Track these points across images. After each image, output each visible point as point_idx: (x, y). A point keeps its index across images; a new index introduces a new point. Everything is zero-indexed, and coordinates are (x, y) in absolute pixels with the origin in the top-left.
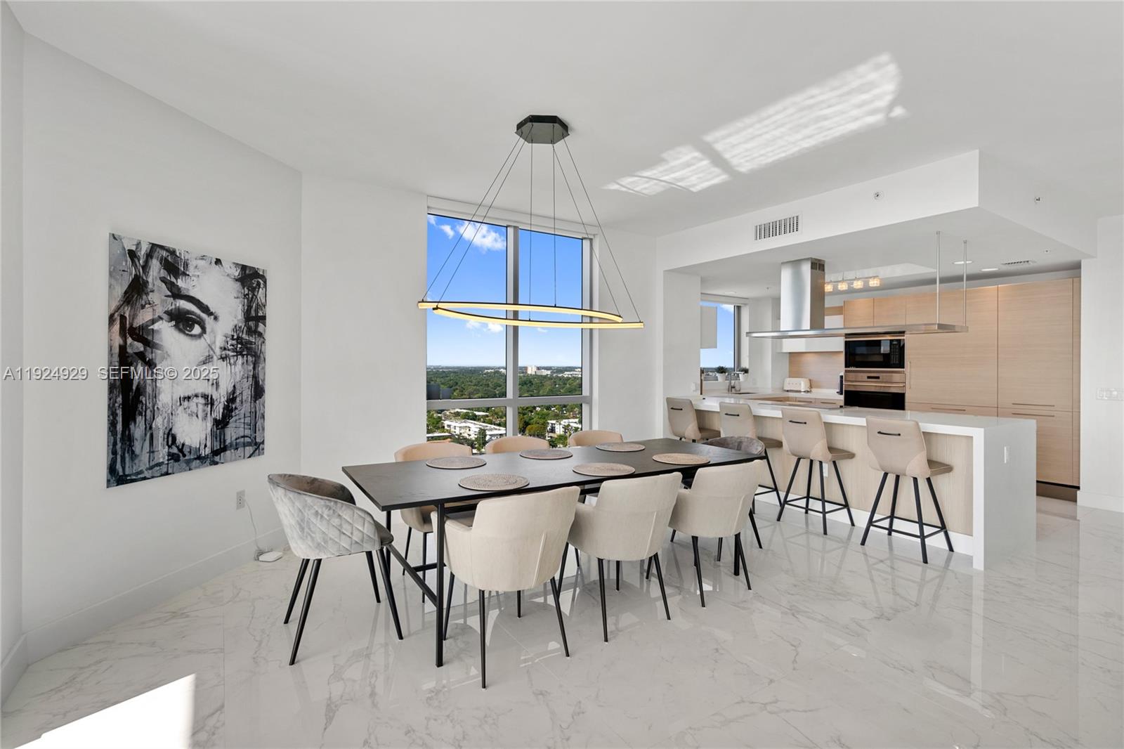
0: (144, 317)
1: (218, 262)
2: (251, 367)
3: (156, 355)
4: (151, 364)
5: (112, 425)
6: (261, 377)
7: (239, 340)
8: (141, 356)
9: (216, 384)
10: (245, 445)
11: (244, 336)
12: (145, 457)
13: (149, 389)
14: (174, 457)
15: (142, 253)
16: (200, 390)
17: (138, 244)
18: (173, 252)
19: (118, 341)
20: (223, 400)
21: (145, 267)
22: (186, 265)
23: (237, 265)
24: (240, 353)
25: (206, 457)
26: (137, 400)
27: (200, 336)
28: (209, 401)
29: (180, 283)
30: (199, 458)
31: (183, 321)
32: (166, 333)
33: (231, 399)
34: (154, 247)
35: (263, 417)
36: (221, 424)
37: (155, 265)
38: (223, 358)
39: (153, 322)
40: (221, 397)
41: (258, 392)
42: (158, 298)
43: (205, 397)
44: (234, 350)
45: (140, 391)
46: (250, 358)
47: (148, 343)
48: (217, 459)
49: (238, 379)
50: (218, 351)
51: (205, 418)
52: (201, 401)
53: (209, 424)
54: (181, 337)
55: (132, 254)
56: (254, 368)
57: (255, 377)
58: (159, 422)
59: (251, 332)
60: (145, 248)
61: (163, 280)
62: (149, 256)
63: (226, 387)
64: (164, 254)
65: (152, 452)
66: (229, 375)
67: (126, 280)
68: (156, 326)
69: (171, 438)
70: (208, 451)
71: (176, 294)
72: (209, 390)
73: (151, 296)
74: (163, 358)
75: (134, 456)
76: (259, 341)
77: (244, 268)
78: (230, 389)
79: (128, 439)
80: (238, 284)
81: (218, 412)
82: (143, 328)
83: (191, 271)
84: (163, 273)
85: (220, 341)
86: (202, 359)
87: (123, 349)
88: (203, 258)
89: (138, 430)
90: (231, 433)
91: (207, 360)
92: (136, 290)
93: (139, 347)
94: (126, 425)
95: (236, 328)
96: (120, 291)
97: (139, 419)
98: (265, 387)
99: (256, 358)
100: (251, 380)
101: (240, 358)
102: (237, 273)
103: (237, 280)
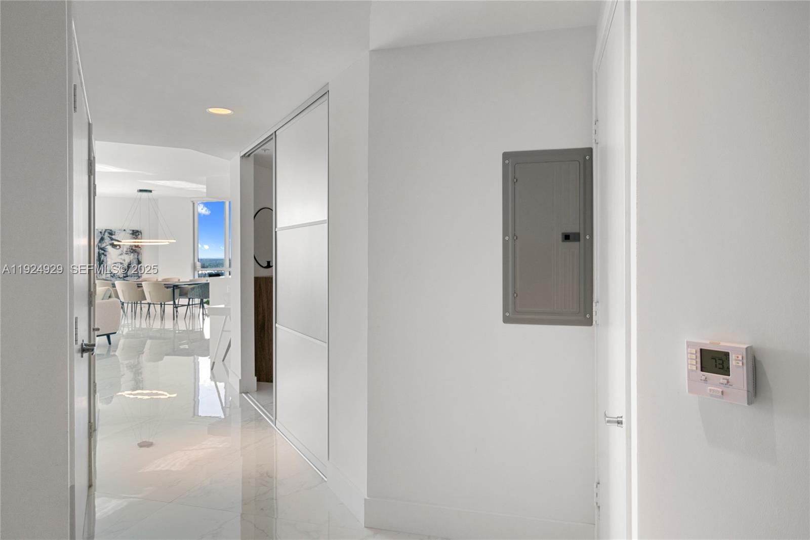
0: (103, 245)
1: (124, 230)
2: (136, 256)
3: (107, 253)
4: (105, 255)
6: (140, 258)
7: (132, 249)
8: (103, 254)
9: (124, 260)
10: (134, 276)
11: (134, 249)
13: (105, 261)
15: (103, 232)
16: (119, 261)
17: (102, 230)
18: (111, 230)
20: (127, 264)
21: (104, 235)
22: (115, 232)
23: (131, 230)
24: (132, 252)
25: (121, 278)
26: (102, 263)
27: (119, 249)
29: (113, 237)
30: (119, 277)
31: (113, 246)
32: (109, 248)
33: (129, 264)
34: (106, 230)
37: (107, 234)
38: (126, 254)
39: (106, 246)
41: (139, 262)
42: (107, 241)
43: (121, 263)
44: (130, 252)
45: (103, 261)
46: (136, 254)
47: (104, 251)
48: (125, 278)
49: (131, 259)
50: (125, 252)
52: (119, 264)
54: (113, 249)
55: (101, 232)
56: (138, 256)
57: (138, 259)
59: (136, 247)
60: (104, 230)
61: (109, 237)
62: (105, 232)
63: (127, 261)
64: (109, 231)
66: (128, 258)
67: (100, 238)
68: (107, 247)
70: (122, 276)
71: (112, 239)
72: (122, 261)
74: (109, 254)
76: (139, 249)
77: (133, 231)
78: (129, 261)
80: (131, 235)
82: (103, 248)
83: (116, 234)
84: (109, 235)
85: (125, 250)
86: (119, 254)
87: (99, 252)
88: (120, 230)
91: (121, 254)
92: (102, 240)
93: (103, 252)
95: (131, 247)
96: (98, 240)
98: (142, 262)
99: (138, 254)
100: (136, 259)
101: (132, 254)
102: (131, 232)
103: (131, 234)
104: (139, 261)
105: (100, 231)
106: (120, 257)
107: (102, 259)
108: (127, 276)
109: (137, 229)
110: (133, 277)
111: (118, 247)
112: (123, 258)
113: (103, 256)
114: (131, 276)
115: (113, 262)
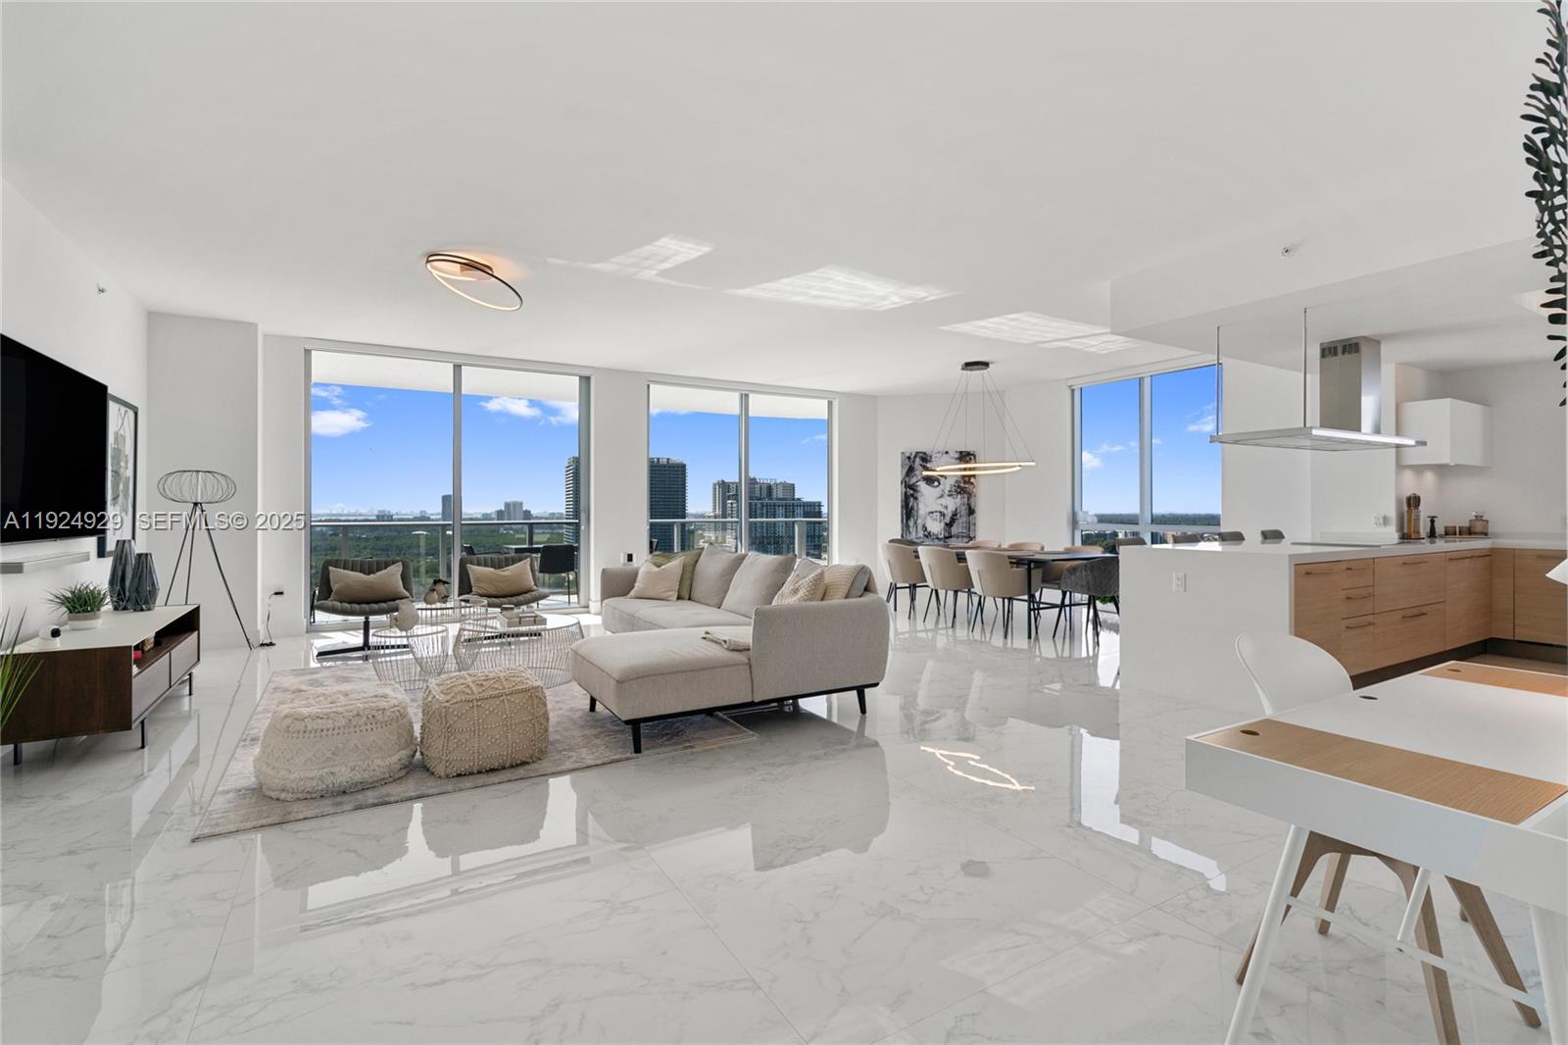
0: (913, 480)
1: (947, 453)
2: (966, 500)
3: (919, 495)
4: (916, 499)
5: (902, 520)
6: (973, 504)
7: (959, 487)
8: (912, 495)
9: (946, 507)
10: (963, 537)
11: (962, 485)
12: (914, 534)
13: (916, 508)
14: (925, 535)
15: (913, 456)
16: (938, 509)
17: (911, 454)
18: (925, 453)
19: (904, 490)
20: (950, 515)
21: (914, 462)
22: (931, 457)
23: (957, 452)
24: (960, 493)
25: (942, 539)
26: (911, 511)
27: (938, 486)
28: (943, 515)
29: (928, 465)
30: (938, 538)
31: (929, 480)
32: (922, 486)
33: (955, 514)
34: (917, 453)
35: (975, 525)
36: (949, 525)
37: (918, 460)
38: (949, 496)
39: (918, 481)
40: (949, 514)
41: (971, 512)
42: (920, 472)
43: (940, 512)
44: (956, 491)
45: (912, 508)
46: (966, 495)
47: (915, 491)
48: (947, 541)
49: (959, 505)
50: (947, 493)
51: (941, 521)
52: (938, 514)
53: (943, 525)
54: (930, 487)
55: (909, 458)
56: (969, 500)
58: (919, 521)
59: (965, 482)
60: (914, 454)
61: (921, 465)
62: (915, 457)
63: (952, 508)
64: (922, 454)
65: (917, 532)
66: (952, 504)
67: (907, 467)
68: (919, 483)
69: (925, 528)
70: (942, 536)
71: (927, 469)
72: (943, 509)
73: (916, 472)
74: (922, 496)
75: (910, 533)
76: (971, 487)
77: (961, 452)
78: (954, 510)
79: (908, 526)
80: (958, 461)
81: (948, 520)
82: (913, 485)
83: (933, 459)
84: (921, 462)
85: (948, 488)
86: (938, 496)
87: (906, 493)
88: (939, 452)
89: (911, 523)
90: (954, 530)
91: (942, 496)
92: (911, 470)
93: (912, 492)
94: (907, 520)
95: (956, 482)
96: (904, 472)
97: (912, 519)
98: (976, 510)
99: (970, 495)
100: (966, 506)
101: (959, 496)
102: (957, 456)
103: (957, 459)
104: (970, 508)
105: (908, 455)
106: (940, 501)
107: (911, 504)
108: (951, 537)
109: (968, 450)
110: (960, 539)
111: (936, 484)
112: (944, 504)
113: (912, 499)
114: (958, 537)
115: (929, 510)
